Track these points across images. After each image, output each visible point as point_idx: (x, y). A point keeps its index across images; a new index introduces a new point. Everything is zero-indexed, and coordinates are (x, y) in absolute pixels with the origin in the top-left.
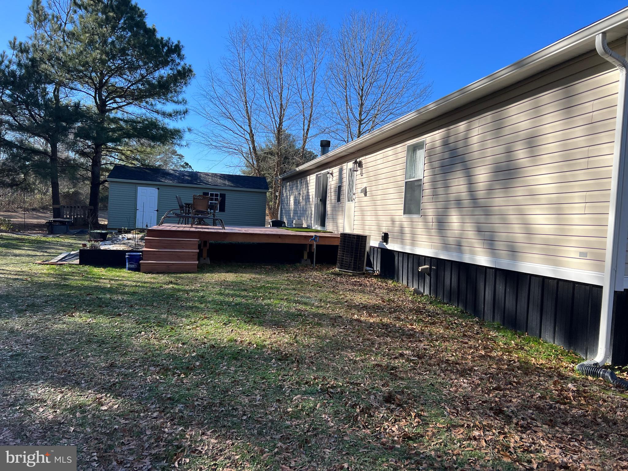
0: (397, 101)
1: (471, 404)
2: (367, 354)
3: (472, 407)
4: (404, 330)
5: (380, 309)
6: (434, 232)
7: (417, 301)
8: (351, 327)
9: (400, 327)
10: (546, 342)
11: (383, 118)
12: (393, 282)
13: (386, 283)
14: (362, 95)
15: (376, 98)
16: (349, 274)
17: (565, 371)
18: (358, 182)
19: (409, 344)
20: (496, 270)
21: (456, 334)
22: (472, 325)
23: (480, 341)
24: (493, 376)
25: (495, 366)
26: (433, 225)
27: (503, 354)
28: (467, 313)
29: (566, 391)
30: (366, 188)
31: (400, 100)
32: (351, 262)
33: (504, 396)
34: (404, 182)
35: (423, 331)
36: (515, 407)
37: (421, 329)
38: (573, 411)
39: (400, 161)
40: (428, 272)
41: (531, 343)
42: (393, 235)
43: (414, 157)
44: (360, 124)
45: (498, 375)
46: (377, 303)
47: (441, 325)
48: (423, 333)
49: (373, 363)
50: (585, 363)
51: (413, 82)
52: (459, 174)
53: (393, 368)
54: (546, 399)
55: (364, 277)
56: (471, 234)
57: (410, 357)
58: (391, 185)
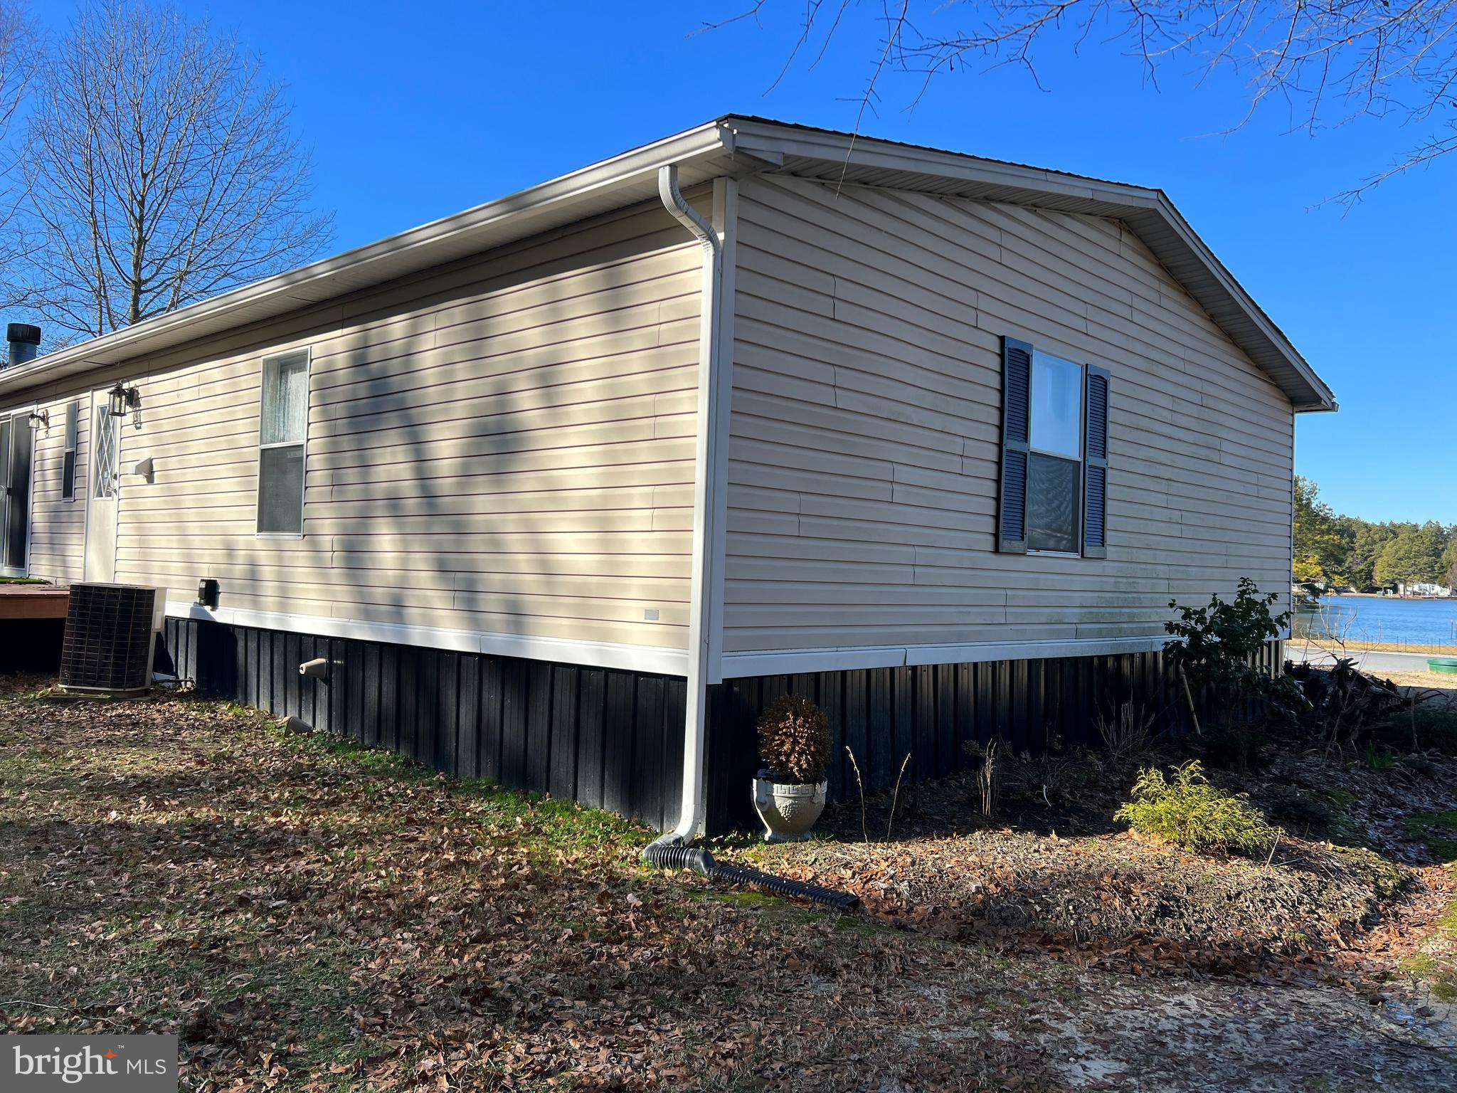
0: (242, 245)
1: (418, 989)
2: (141, 917)
3: (419, 998)
4: (255, 832)
5: (188, 786)
6: (336, 574)
7: (296, 750)
8: (97, 849)
9: (245, 826)
10: (587, 809)
11: (204, 284)
12: (231, 707)
13: (213, 712)
14: (142, 216)
15: (181, 230)
16: (100, 696)
17: (621, 868)
18: (126, 444)
19: (267, 868)
20: (482, 657)
21: (391, 820)
22: (428, 792)
23: (446, 830)
24: (473, 910)
25: (477, 886)
26: (333, 558)
27: (496, 851)
28: (419, 764)
29: (622, 912)
30: (151, 460)
31: (250, 246)
32: (105, 664)
33: (495, 953)
34: (258, 449)
35: (307, 825)
36: (518, 973)
37: (302, 823)
38: (635, 955)
39: (245, 396)
40: (324, 674)
41: (557, 815)
42: (231, 586)
43: (283, 388)
44: (138, 292)
45: (483, 906)
46: (182, 768)
47: (354, 804)
48: (305, 832)
49: (160, 938)
50: (659, 841)
51: (283, 205)
52: (393, 437)
53: (219, 941)
54: (583, 940)
55: (146, 702)
56: (424, 577)
57: (266, 903)
58: (220, 457)
